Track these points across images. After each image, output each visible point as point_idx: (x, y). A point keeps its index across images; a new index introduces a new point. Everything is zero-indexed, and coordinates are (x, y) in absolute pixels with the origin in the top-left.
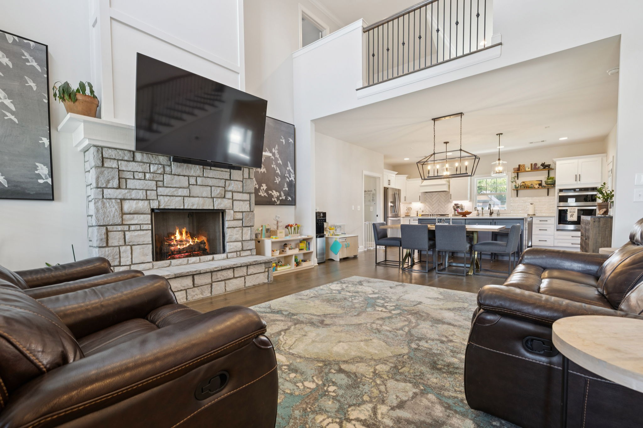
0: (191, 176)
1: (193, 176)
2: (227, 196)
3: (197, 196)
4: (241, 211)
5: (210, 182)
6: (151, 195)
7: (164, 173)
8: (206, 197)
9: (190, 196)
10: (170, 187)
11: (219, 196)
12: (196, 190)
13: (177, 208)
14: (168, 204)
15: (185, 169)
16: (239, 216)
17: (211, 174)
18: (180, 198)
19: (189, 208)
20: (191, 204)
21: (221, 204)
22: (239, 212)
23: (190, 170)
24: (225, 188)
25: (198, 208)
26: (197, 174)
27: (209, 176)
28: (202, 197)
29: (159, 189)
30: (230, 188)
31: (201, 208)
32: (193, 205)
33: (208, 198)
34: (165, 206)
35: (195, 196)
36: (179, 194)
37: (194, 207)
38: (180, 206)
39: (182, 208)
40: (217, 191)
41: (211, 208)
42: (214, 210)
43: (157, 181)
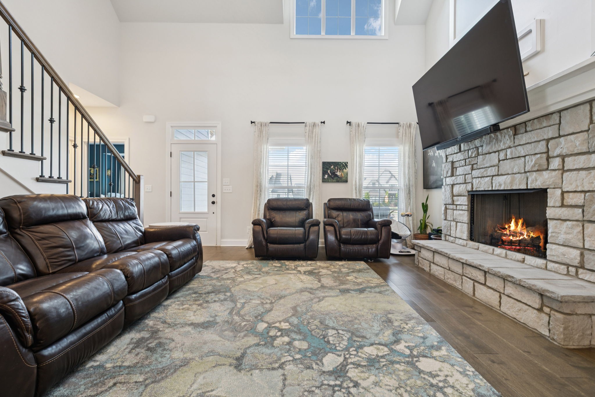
0: (501, 150)
1: (503, 150)
2: (551, 167)
3: (506, 173)
4: (579, 189)
5: (521, 151)
6: (469, 178)
7: (478, 155)
8: (519, 173)
9: (498, 175)
10: (482, 168)
11: (536, 169)
12: (506, 166)
13: (486, 189)
14: (479, 186)
15: (495, 144)
16: (579, 199)
17: (524, 138)
18: (489, 178)
19: (496, 189)
20: (498, 185)
21: (536, 180)
22: (575, 192)
23: (499, 143)
24: (548, 152)
25: (506, 189)
26: (507, 146)
27: (521, 143)
28: (513, 174)
29: (474, 172)
30: (557, 152)
31: (509, 188)
32: (500, 185)
33: (521, 173)
34: (476, 188)
35: (504, 173)
36: (488, 174)
37: (502, 188)
38: (489, 188)
39: (490, 189)
40: (532, 161)
41: (523, 187)
42: (527, 189)
43: (473, 165)
